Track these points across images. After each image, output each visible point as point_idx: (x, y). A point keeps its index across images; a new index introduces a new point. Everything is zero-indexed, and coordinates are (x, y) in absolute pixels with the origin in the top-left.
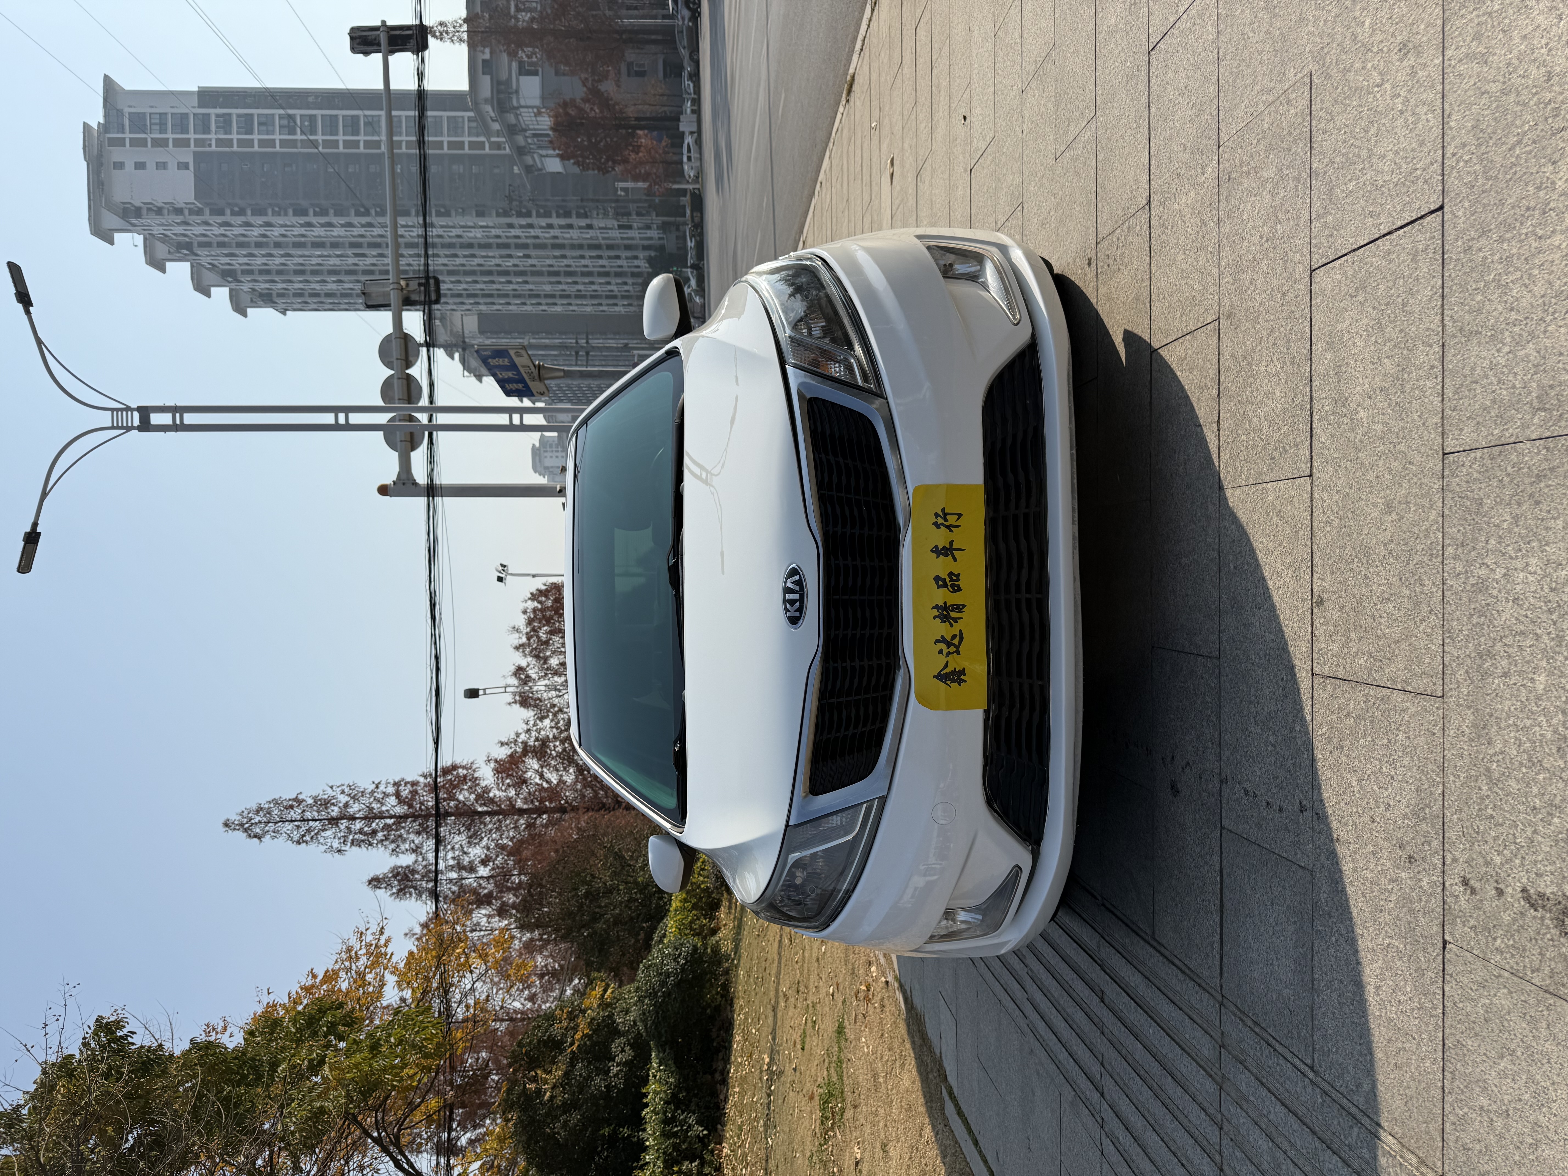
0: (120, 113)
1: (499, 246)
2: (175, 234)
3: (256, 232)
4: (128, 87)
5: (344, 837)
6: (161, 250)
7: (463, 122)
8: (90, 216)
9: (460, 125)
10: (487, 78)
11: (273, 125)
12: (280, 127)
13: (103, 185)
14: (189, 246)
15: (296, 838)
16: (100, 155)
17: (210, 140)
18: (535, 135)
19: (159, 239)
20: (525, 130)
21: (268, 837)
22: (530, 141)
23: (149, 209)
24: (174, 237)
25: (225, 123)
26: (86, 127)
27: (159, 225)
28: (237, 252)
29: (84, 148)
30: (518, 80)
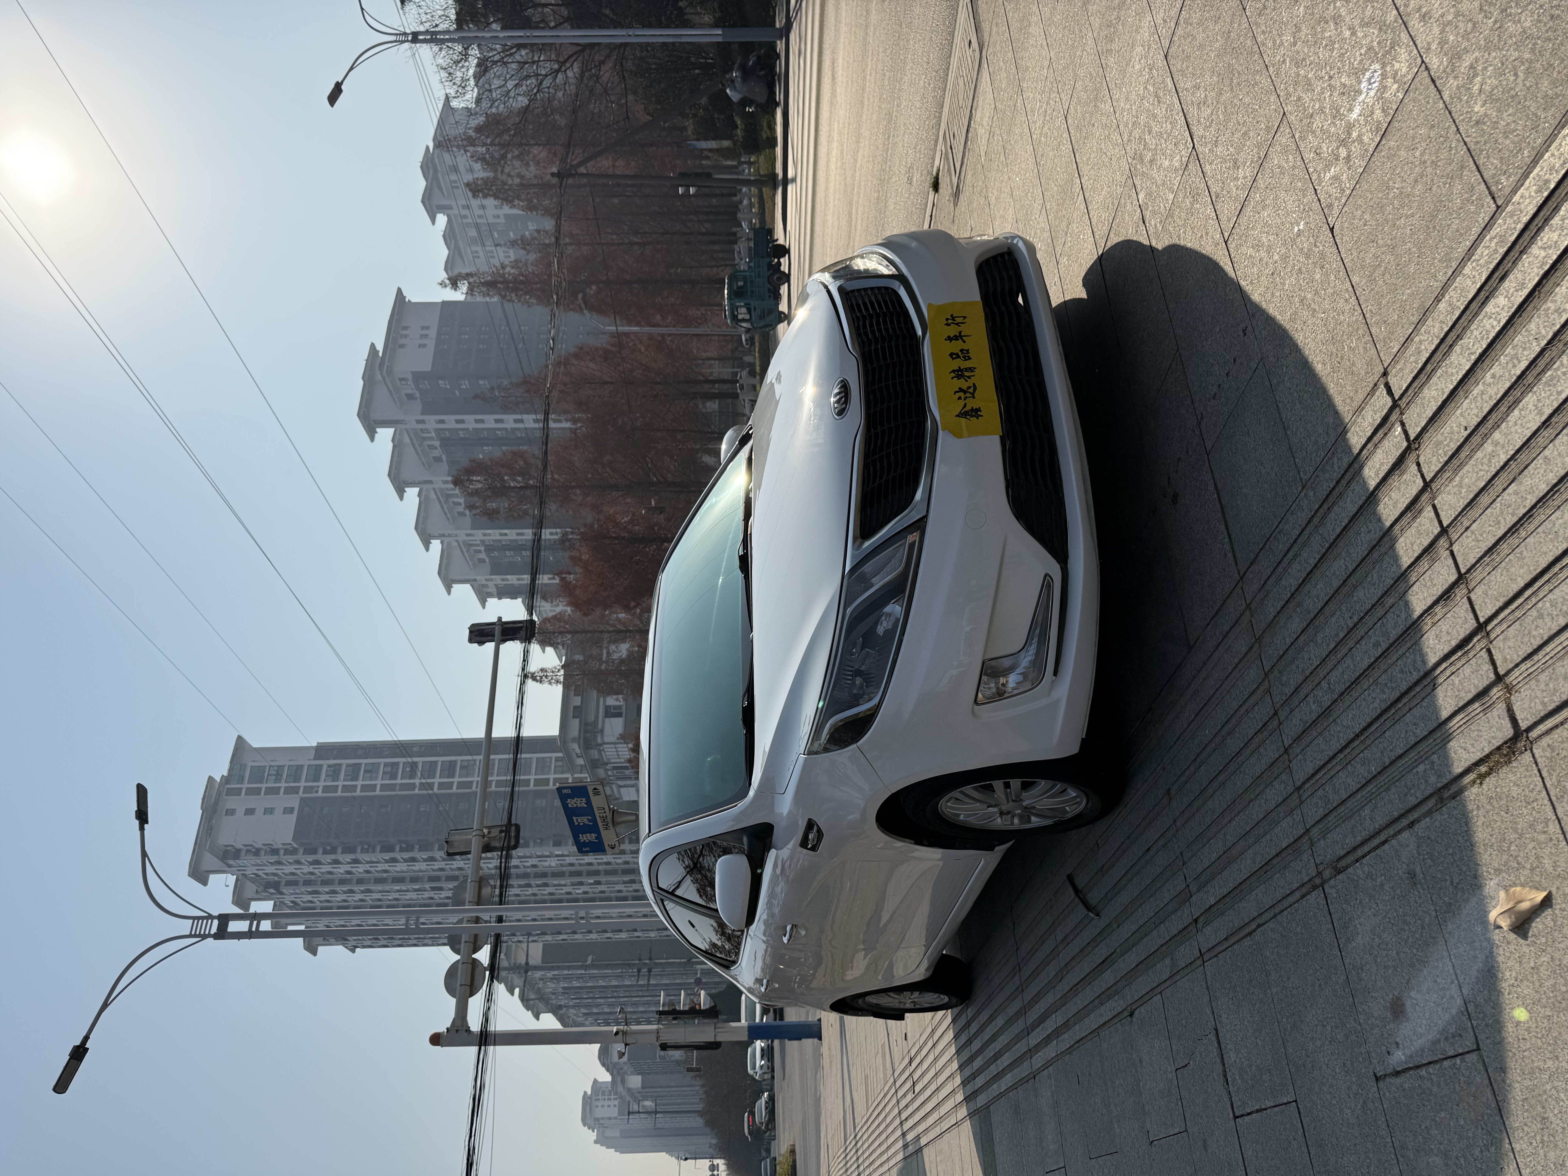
0: (243, 767)
1: (572, 874)
2: (266, 874)
3: (343, 869)
4: (255, 745)
6: (251, 888)
7: (551, 762)
8: (192, 859)
9: (548, 764)
10: (577, 722)
11: (378, 772)
12: (384, 773)
13: (211, 829)
14: (276, 886)
16: (216, 803)
17: (318, 787)
18: (615, 768)
19: (250, 879)
20: (607, 764)
22: (610, 773)
23: (248, 851)
24: (265, 876)
25: (334, 772)
26: (211, 779)
27: (253, 865)
28: (320, 889)
29: (203, 799)
30: (603, 722)
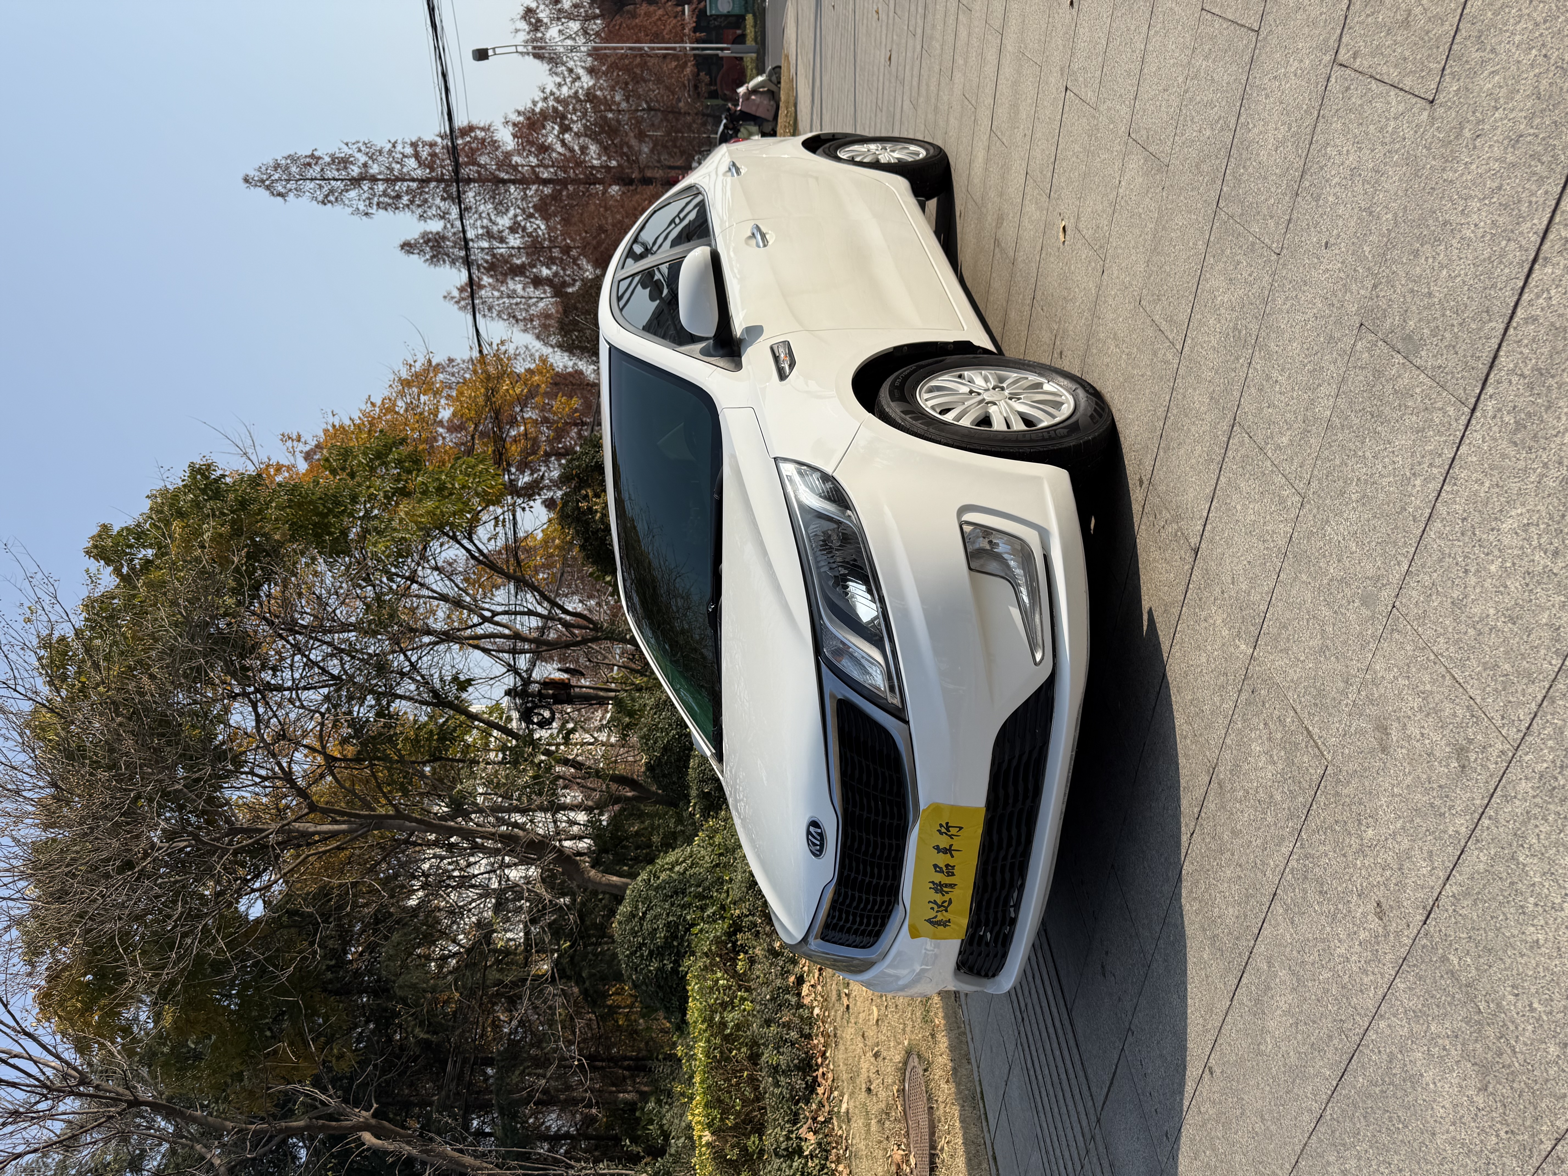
5: (369, 199)
15: (320, 198)
21: (291, 195)
